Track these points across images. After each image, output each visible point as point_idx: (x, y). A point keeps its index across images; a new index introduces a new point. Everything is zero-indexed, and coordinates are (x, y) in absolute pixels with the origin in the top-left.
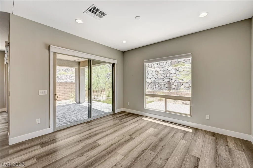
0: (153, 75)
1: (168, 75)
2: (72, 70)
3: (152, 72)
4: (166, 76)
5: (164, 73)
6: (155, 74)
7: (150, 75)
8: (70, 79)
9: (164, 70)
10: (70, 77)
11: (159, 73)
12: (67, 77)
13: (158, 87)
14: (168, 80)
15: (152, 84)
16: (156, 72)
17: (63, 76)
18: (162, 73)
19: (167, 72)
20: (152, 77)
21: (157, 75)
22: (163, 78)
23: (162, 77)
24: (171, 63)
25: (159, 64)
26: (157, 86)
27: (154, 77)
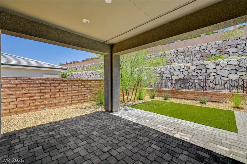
0: (182, 71)
1: (204, 71)
2: (83, 68)
3: (179, 68)
4: (200, 72)
5: (198, 68)
6: (184, 70)
7: (176, 71)
8: (81, 76)
9: (197, 65)
10: (81, 75)
11: (190, 68)
12: (78, 75)
13: (190, 85)
14: (204, 77)
15: (180, 82)
16: (185, 68)
17: (74, 74)
18: (194, 69)
19: (202, 67)
20: (180, 73)
21: (187, 72)
22: (196, 74)
23: (194, 74)
24: (200, 56)
25: (184, 59)
26: (187, 85)
27: (183, 73)
